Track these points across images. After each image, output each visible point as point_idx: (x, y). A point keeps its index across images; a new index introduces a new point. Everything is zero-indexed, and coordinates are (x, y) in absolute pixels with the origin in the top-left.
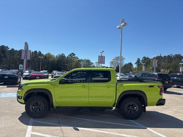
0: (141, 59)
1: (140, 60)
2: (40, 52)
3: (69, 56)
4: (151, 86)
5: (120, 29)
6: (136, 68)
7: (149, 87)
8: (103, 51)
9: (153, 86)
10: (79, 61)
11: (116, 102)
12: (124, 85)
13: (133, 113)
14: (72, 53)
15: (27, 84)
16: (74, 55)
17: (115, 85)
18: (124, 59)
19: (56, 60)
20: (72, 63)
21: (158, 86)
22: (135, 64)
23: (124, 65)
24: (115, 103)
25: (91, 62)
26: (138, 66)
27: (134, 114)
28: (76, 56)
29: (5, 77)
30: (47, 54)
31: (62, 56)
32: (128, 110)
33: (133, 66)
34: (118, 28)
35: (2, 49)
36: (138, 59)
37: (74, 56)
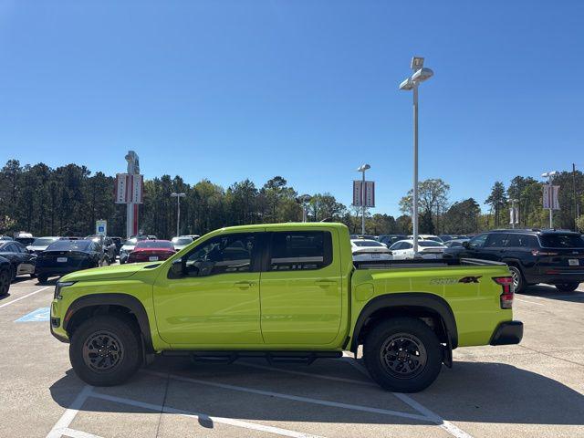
0: (507, 186)
1: (502, 190)
2: (177, 177)
3: (266, 186)
4: (467, 280)
5: (410, 89)
6: (489, 216)
7: (461, 281)
8: (368, 167)
9: (474, 279)
10: (298, 201)
11: (351, 335)
12: (375, 276)
13: (409, 371)
14: (278, 178)
15: (75, 282)
16: (283, 182)
17: (345, 277)
18: (447, 187)
19: (227, 200)
20: (277, 209)
21: (494, 279)
22: (487, 201)
23: (449, 207)
24: (348, 338)
25: (338, 201)
26: (496, 208)
27: (413, 373)
28: (288, 186)
29: (59, 260)
30: (199, 184)
31: (247, 189)
32: (393, 358)
33: (479, 210)
34: (403, 88)
35: (71, 175)
36: (498, 185)
37: (281, 187)
